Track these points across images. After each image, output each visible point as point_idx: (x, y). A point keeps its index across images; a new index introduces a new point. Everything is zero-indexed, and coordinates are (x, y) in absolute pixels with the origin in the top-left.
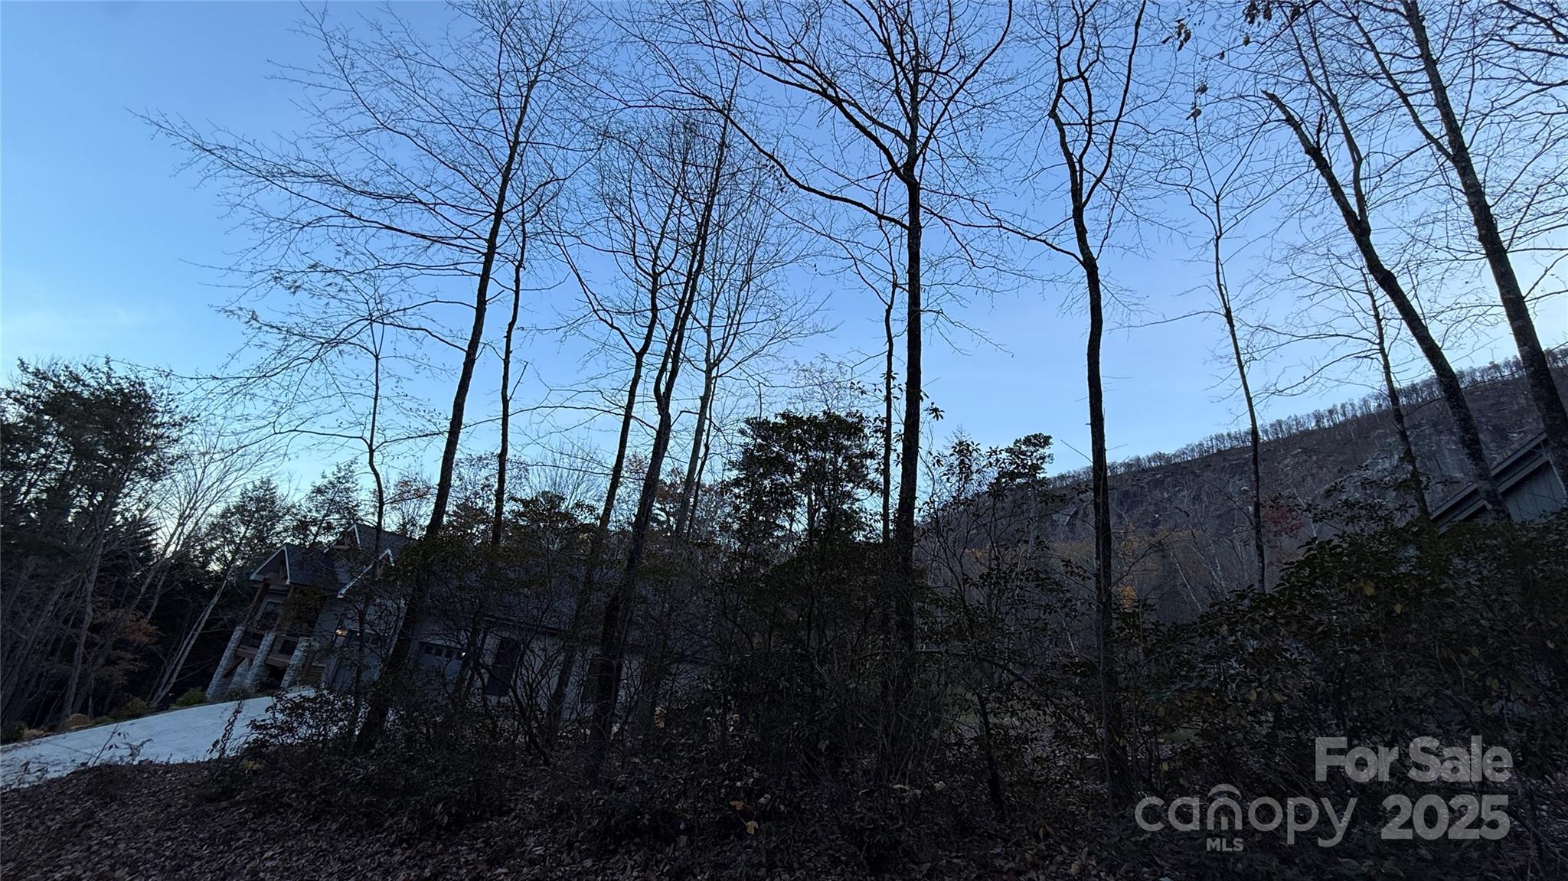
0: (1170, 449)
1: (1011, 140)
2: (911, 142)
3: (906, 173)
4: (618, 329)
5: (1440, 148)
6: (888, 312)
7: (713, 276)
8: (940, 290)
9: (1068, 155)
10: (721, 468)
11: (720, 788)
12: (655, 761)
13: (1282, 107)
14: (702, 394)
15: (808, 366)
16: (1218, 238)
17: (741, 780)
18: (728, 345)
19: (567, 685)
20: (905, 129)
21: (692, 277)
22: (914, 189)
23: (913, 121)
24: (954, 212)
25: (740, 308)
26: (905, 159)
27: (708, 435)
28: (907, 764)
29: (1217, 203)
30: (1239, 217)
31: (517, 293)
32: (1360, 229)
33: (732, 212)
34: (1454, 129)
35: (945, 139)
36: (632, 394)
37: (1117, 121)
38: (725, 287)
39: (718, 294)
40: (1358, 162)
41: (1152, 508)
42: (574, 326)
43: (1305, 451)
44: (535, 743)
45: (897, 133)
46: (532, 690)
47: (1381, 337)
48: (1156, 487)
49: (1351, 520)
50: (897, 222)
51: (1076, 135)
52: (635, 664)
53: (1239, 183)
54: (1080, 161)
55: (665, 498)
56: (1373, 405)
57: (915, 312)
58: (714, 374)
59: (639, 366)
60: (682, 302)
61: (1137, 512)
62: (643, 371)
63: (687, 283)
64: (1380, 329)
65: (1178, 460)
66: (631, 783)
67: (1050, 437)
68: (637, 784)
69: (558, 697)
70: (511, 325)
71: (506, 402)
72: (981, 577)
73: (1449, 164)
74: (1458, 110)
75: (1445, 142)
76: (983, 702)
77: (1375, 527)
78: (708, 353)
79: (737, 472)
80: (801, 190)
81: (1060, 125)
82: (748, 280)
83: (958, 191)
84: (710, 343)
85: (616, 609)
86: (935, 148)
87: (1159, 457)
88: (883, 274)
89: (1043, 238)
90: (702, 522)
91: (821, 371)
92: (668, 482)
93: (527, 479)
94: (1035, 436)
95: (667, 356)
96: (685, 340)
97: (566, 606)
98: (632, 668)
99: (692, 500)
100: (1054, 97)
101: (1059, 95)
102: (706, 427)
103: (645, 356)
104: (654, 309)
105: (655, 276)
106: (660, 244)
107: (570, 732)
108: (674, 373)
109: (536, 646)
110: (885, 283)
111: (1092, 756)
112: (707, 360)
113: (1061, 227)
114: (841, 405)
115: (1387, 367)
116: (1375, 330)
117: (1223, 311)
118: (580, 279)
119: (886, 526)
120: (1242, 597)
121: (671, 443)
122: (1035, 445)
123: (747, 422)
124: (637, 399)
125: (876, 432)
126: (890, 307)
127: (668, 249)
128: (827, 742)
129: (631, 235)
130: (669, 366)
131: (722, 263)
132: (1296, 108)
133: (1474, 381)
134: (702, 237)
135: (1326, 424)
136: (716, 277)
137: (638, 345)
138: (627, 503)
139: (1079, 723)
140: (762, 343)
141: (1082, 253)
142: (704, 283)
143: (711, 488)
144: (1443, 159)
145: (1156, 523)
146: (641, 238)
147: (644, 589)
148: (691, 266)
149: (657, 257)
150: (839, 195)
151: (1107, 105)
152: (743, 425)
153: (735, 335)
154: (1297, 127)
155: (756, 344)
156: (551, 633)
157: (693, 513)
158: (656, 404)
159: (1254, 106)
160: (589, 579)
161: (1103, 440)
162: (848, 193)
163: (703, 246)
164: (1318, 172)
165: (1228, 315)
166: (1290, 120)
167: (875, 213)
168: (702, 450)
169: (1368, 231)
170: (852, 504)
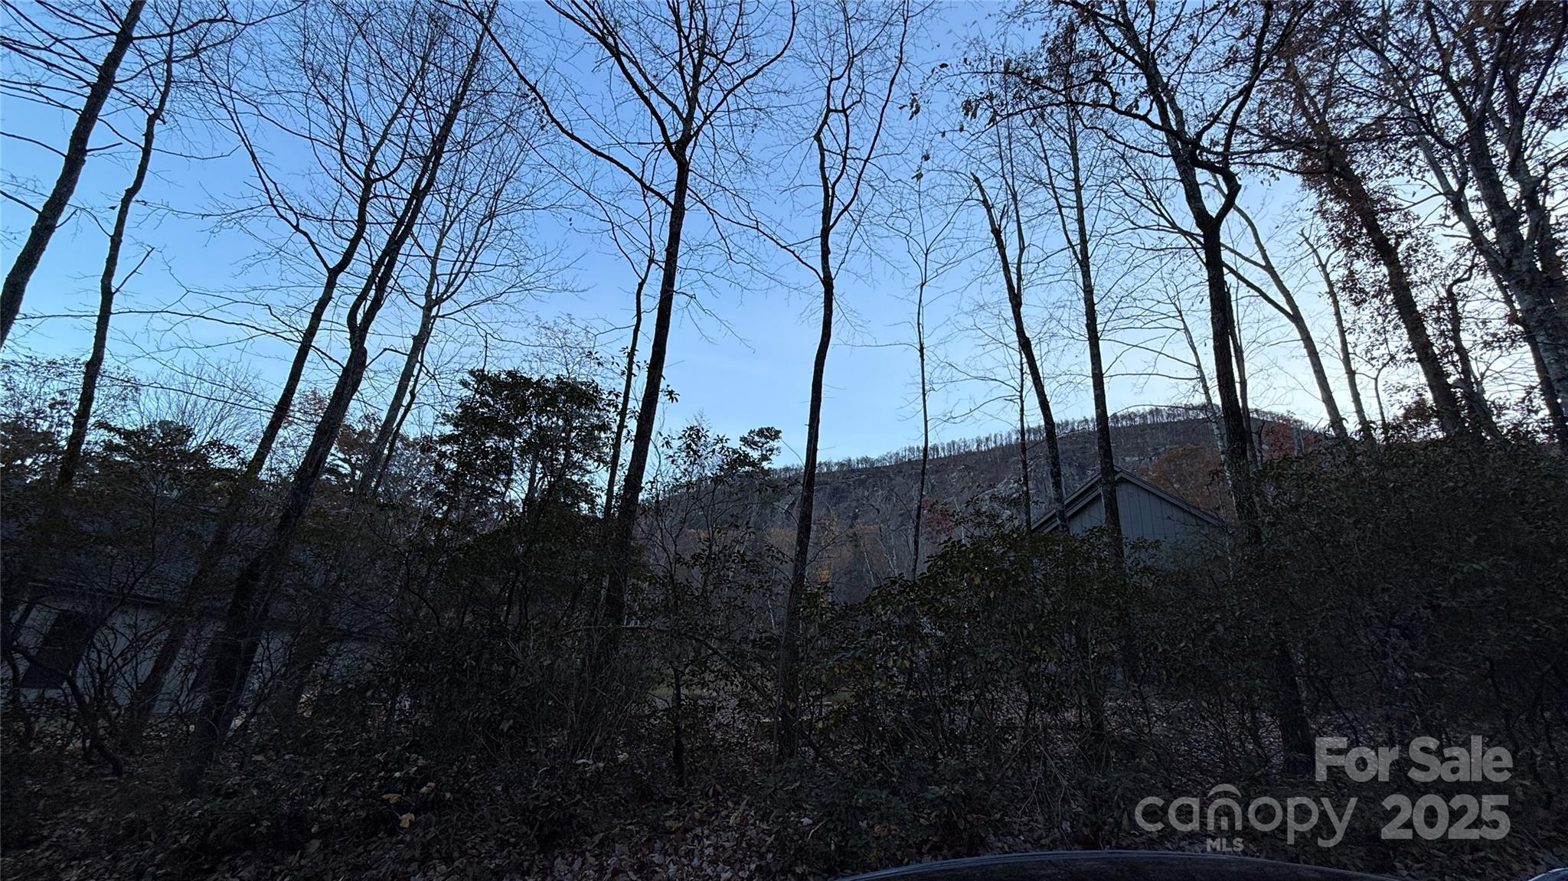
0: (874, 455)
1: (779, 150)
2: (688, 121)
3: (678, 151)
4: (306, 234)
5: (1075, 252)
6: (641, 286)
7: (448, 200)
8: (694, 275)
9: (825, 179)
10: (432, 421)
11: (373, 780)
12: (287, 757)
13: (982, 190)
14: (416, 332)
15: (551, 324)
16: (923, 284)
17: (400, 769)
18: (458, 282)
19: (167, 670)
20: (682, 104)
21: (418, 195)
22: (683, 169)
23: (692, 101)
24: (720, 203)
25: (477, 245)
26: (679, 135)
27: (416, 381)
28: (593, 739)
29: (926, 255)
30: (940, 271)
31: (146, 152)
32: (1016, 301)
33: (481, 133)
34: (1084, 242)
35: (721, 129)
36: (317, 317)
37: (866, 161)
38: (461, 217)
39: (452, 223)
40: (1022, 250)
41: (854, 504)
42: (232, 217)
43: (967, 467)
44: (101, 749)
45: (675, 108)
46: (104, 679)
47: (1022, 387)
48: (859, 485)
49: (979, 525)
50: (662, 198)
51: (833, 161)
52: (275, 644)
53: (942, 244)
54: (833, 188)
55: (351, 448)
56: (1014, 437)
57: (668, 291)
58: (434, 313)
59: (331, 284)
60: (400, 222)
61: (843, 505)
62: (336, 293)
63: (410, 201)
64: (1022, 381)
65: (879, 465)
66: (248, 785)
67: (780, 432)
68: (256, 786)
69: (152, 685)
70: (131, 193)
71: (107, 295)
72: (693, 557)
73: (1077, 266)
74: (1088, 228)
75: (1078, 248)
76: (678, 675)
77: (992, 532)
78: (430, 287)
79: (452, 428)
80: (564, 135)
81: (822, 149)
82: (491, 216)
83: (727, 184)
84: (434, 276)
85: (255, 577)
86: (710, 134)
87: (866, 460)
88: (641, 246)
89: (792, 248)
90: (397, 479)
91: (566, 333)
92: (359, 428)
93: (137, 402)
94: (768, 429)
95: (371, 280)
96: (398, 266)
97: (178, 571)
98: (272, 650)
99: (386, 452)
100: (820, 122)
101: (825, 122)
102: (415, 372)
103: (342, 275)
104: (361, 222)
105: (368, 182)
106: (380, 144)
107: (164, 730)
108: (377, 304)
109: (118, 621)
110: (641, 256)
111: (767, 720)
112: (428, 295)
113: (809, 243)
114: (582, 371)
115: (1022, 410)
116: (1019, 381)
117: (918, 347)
118: (254, 158)
119: (609, 501)
120: (894, 583)
121: (363, 385)
122: (766, 437)
123: (472, 373)
124: (322, 324)
125: (609, 405)
126: (644, 281)
127: (389, 156)
128: (511, 722)
129: (339, 124)
130: (372, 293)
131: (461, 189)
132: (991, 194)
133: (1073, 430)
134: (437, 151)
135: (983, 448)
136: (452, 204)
137: (334, 261)
138: (295, 447)
139: (762, 692)
140: (500, 289)
141: (824, 268)
142: (433, 206)
143: (416, 442)
144: (1075, 261)
145: (855, 517)
146: (353, 130)
147: (301, 554)
148: (419, 181)
149: (372, 161)
150: (606, 153)
151: (860, 145)
152: (467, 377)
153: (467, 273)
154: (989, 208)
155: (492, 289)
156: (149, 604)
157: (386, 466)
158: (348, 335)
159: (964, 183)
160: (220, 540)
161: (816, 441)
162: (616, 153)
163: (436, 165)
164: (996, 249)
165: (922, 349)
166: (985, 202)
167: (640, 181)
168: (407, 398)
169: (1020, 304)
170: (582, 476)
